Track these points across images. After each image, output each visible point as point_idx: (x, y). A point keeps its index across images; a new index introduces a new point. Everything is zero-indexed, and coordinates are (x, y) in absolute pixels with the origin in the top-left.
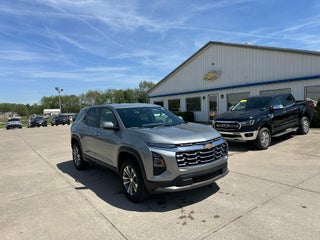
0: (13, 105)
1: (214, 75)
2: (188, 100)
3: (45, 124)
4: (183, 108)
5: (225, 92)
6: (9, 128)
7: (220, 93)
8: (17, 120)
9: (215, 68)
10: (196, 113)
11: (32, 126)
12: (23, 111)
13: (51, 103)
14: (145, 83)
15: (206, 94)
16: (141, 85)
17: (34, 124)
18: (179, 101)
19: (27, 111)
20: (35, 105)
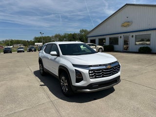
0: (21, 41)
1: (128, 23)
2: (110, 38)
3: (35, 51)
4: (107, 43)
5: (134, 34)
6: (18, 52)
7: (131, 34)
8: (22, 48)
9: (129, 20)
10: (115, 46)
11: (29, 51)
12: (25, 43)
13: (38, 40)
14: (83, 30)
15: (122, 35)
16: (81, 31)
17: (30, 50)
18: (105, 39)
19: (28, 44)
20: (31, 41)
